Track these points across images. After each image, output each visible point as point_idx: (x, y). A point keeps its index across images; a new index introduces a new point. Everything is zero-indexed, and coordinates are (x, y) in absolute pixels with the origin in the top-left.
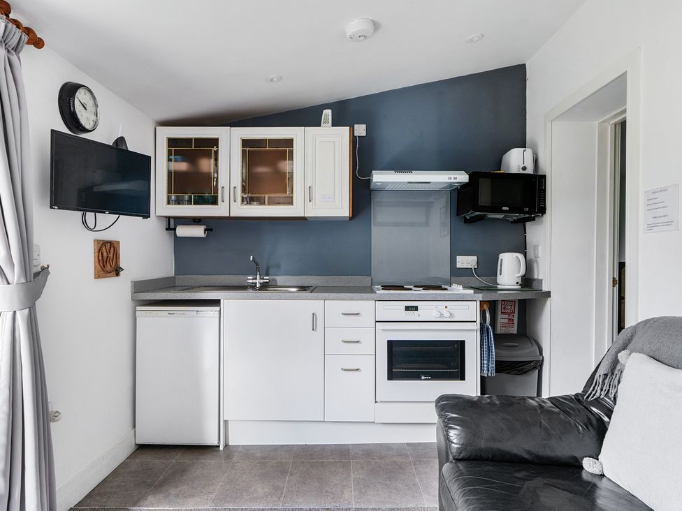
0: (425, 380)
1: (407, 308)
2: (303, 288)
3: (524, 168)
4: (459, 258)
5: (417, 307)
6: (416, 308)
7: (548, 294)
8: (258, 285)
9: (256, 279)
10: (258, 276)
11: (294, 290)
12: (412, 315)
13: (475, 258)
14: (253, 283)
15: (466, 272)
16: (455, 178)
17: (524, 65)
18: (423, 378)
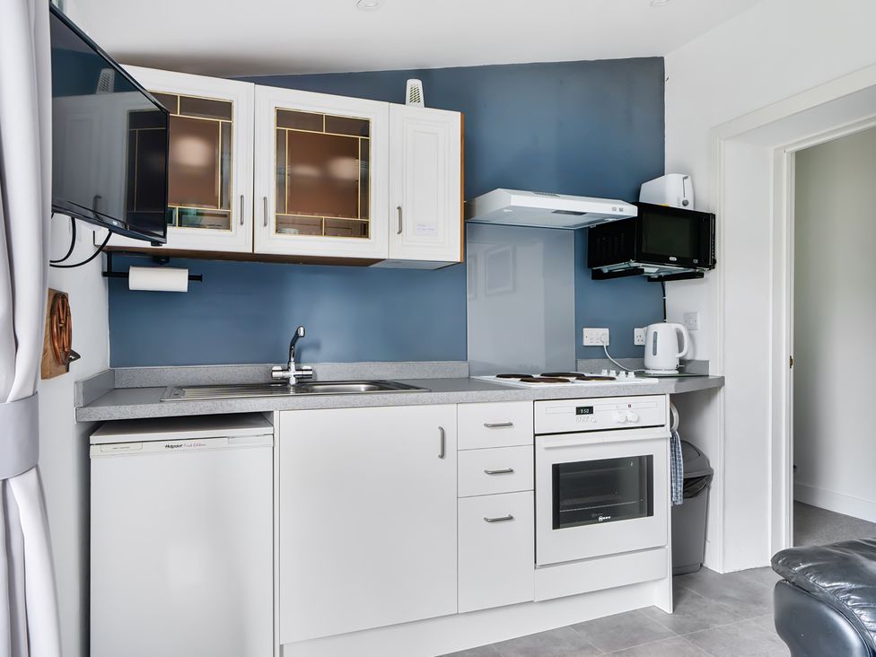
0: (604, 521)
1: (579, 411)
2: (379, 386)
3: (685, 203)
4: (587, 331)
5: (592, 408)
6: (590, 410)
7: (721, 381)
8: (293, 381)
9: (288, 370)
10: (293, 366)
11: (363, 387)
12: (586, 422)
13: (606, 331)
14: (283, 378)
15: (596, 351)
16: (621, 210)
17: (662, 59)
18: (601, 519)
